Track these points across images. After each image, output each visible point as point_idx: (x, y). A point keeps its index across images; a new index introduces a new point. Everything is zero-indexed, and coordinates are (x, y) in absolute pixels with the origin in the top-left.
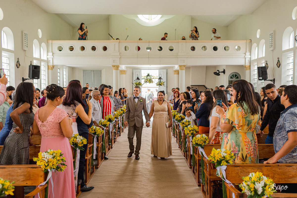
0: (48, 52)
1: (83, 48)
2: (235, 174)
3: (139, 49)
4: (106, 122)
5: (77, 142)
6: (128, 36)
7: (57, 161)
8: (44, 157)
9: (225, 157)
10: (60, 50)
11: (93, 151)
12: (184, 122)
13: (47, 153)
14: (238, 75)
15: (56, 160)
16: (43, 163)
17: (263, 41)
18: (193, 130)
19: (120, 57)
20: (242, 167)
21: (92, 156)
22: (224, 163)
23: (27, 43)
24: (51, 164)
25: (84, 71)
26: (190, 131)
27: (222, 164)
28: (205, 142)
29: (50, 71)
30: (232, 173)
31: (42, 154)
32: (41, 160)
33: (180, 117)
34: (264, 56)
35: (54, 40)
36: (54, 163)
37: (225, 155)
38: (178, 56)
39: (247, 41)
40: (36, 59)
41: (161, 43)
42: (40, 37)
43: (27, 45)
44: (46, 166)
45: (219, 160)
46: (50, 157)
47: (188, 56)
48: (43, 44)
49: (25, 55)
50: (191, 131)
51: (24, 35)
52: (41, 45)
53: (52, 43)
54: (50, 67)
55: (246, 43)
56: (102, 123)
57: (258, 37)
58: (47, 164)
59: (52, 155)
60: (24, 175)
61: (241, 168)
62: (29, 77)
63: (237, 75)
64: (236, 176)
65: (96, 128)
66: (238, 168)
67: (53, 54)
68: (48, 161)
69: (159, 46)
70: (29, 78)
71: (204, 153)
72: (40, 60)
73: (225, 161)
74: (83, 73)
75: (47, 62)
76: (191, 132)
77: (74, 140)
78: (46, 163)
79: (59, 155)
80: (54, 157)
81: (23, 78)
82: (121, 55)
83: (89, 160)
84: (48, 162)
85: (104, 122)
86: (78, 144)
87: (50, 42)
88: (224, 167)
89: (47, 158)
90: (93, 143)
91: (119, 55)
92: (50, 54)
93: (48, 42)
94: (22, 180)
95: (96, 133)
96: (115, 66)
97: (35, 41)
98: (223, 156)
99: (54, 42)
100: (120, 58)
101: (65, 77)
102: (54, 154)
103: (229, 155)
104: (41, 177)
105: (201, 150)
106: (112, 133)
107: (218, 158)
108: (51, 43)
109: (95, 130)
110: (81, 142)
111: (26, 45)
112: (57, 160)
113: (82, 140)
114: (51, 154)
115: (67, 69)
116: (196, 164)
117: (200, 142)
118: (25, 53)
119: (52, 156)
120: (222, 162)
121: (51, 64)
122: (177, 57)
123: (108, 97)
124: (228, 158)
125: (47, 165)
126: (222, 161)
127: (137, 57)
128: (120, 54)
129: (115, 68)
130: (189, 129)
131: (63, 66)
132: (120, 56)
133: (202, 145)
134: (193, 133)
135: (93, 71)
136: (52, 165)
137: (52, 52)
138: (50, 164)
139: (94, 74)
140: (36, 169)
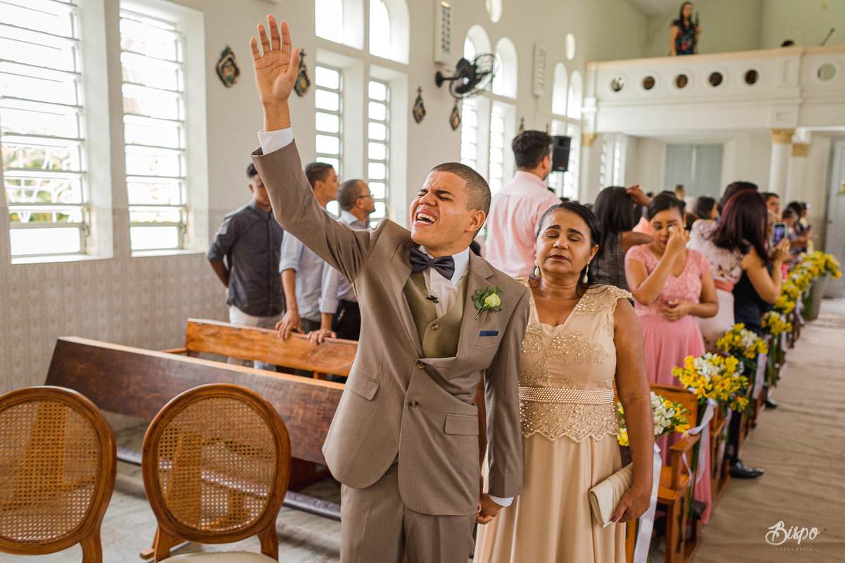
0: (584, 96)
1: (682, 81)
6: (833, 29)
10: (617, 88)
19: (801, 101)
29: (587, 149)
31: (696, 363)
35: (603, 61)
40: (559, 118)
42: (571, 56)
43: (544, 80)
48: (576, 76)
49: (537, 108)
51: (538, 53)
52: (572, 79)
53: (596, 70)
54: (587, 141)
67: (598, 101)
72: (565, 120)
74: (668, 152)
75: (581, 123)
82: (805, 94)
87: (593, 67)
91: (798, 94)
92: (590, 101)
93: (586, 69)
96: (782, 132)
97: (560, 70)
99: (604, 67)
100: (801, 104)
101: (617, 165)
108: (594, 71)
111: (542, 81)
115: (625, 142)
118: (536, 104)
119: (718, 370)
121: (590, 130)
128: (801, 92)
129: (779, 137)
131: (614, 135)
135: (698, 147)
137: (595, 95)
139: (699, 157)
140: (677, 395)
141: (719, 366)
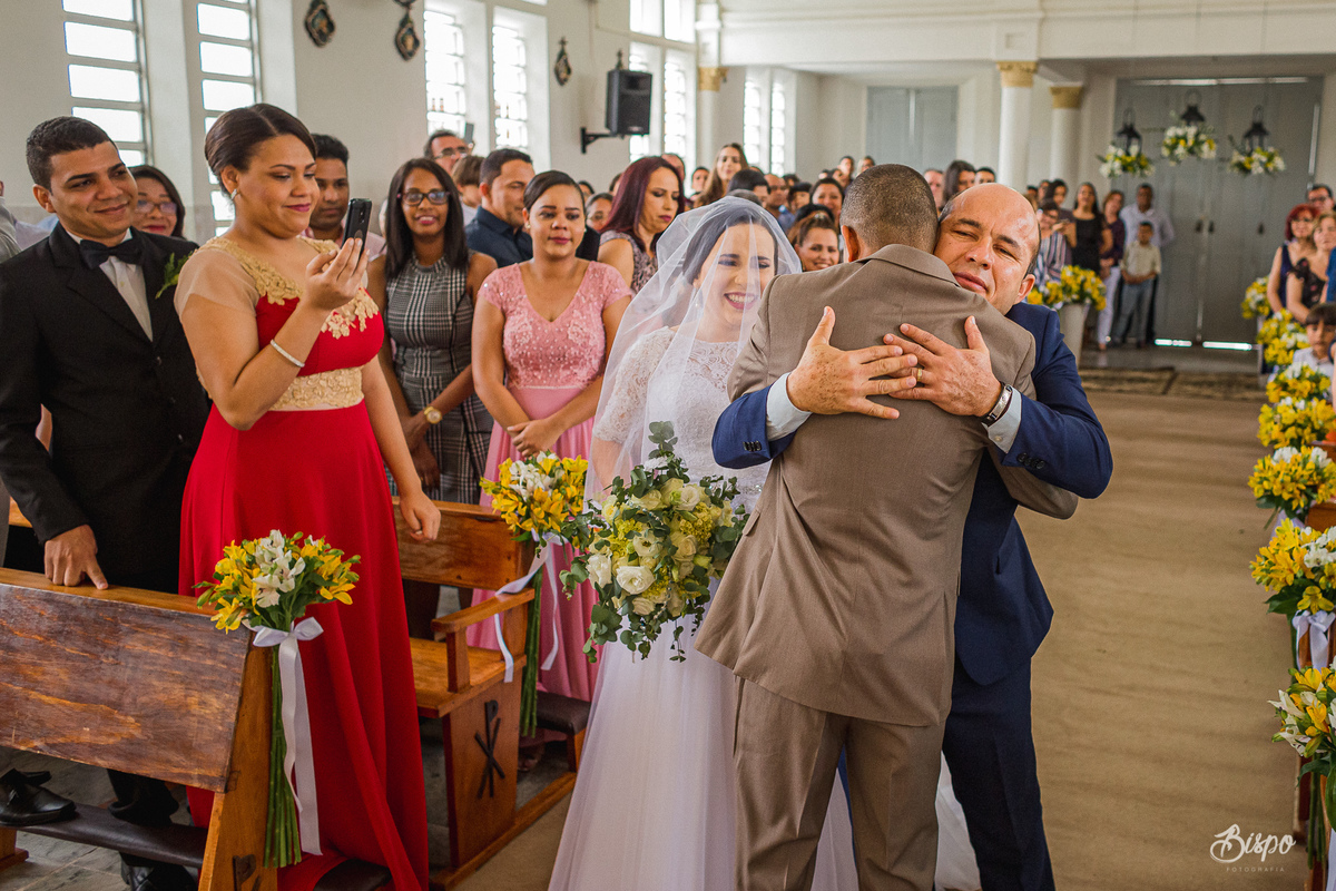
0: (698, 3)
7: (566, 503)
8: (518, 482)
13: (531, 465)
15: (561, 496)
16: (511, 502)
24: (538, 512)
25: (874, 90)
29: (708, 95)
31: (513, 470)
36: (551, 510)
40: (643, 39)
44: (521, 519)
46: (542, 483)
49: (594, 22)
54: (706, 78)
58: (526, 508)
59: (548, 477)
60: (451, 544)
62: (608, 125)
67: (722, 10)
68: (530, 497)
70: (606, 131)
72: (660, 43)
74: (870, 100)
75: (696, 50)
78: (521, 504)
80: (557, 485)
81: (583, 131)
84: (532, 499)
89: (530, 484)
92: (710, 11)
94: (443, 559)
100: (1043, 19)
102: (561, 474)
104: (509, 558)
112: (566, 497)
114: (544, 472)
115: (793, 84)
118: (593, 14)
119: (548, 480)
121: (710, 60)
125: (523, 511)
129: (1011, 75)
131: (772, 68)
136: (543, 515)
137: (717, 2)
138: (536, 511)
139: (920, 108)
140: (492, 526)
141: (552, 475)
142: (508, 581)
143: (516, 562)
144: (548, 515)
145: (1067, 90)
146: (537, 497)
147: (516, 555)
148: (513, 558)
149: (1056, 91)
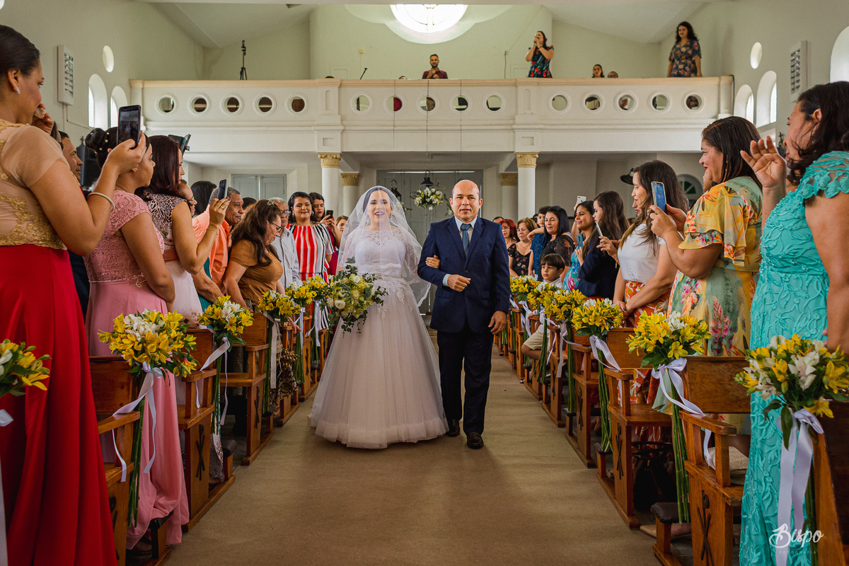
1: (233, 104)
2: (713, 383)
3: (398, 104)
4: (306, 292)
5: (223, 316)
6: (366, 69)
7: (170, 341)
8: (132, 328)
9: (682, 332)
10: (166, 109)
11: (268, 365)
12: (540, 291)
14: (694, 184)
15: (166, 337)
16: (129, 342)
17: (771, 76)
18: (569, 303)
19: (342, 128)
20: (735, 363)
21: (267, 381)
22: (677, 350)
23: (70, 84)
24: (151, 348)
25: (235, 176)
26: (560, 307)
27: (670, 355)
28: (610, 321)
30: (702, 382)
31: (127, 321)
32: (122, 336)
33: (524, 284)
34: (773, 120)
35: (149, 80)
36: (160, 347)
37: (680, 326)
38: (514, 124)
39: (720, 79)
41: (462, 88)
42: (110, 69)
43: (72, 87)
44: (136, 353)
45: (661, 341)
46: (150, 329)
47: (544, 124)
48: (118, 91)
49: (65, 117)
50: (563, 304)
51: (62, 58)
52: (113, 94)
53: (143, 88)
55: (719, 85)
56: (293, 292)
57: (755, 64)
58: (141, 345)
59: (154, 324)
61: (730, 365)
63: (691, 182)
64: (716, 391)
65: (277, 296)
66: (722, 366)
67: (146, 120)
68: (143, 339)
69: (458, 96)
71: (607, 354)
73: (681, 344)
76: (564, 308)
77: (213, 313)
78: (137, 343)
79: (176, 326)
82: (345, 122)
83: (258, 391)
85: (299, 290)
86: (225, 325)
87: (139, 85)
88: (679, 365)
89: (142, 329)
90: (269, 340)
91: (339, 122)
93: (131, 87)
95: (278, 310)
96: (329, 156)
97: (95, 80)
98: (673, 330)
99: (150, 86)
100: (343, 131)
102: (162, 323)
103: (692, 329)
104: (122, 388)
105: (597, 343)
106: (322, 336)
107: (660, 334)
108: (141, 90)
109: (274, 303)
110: (235, 321)
111: (70, 89)
112: (170, 337)
113: (237, 314)
114: (151, 321)
116: (581, 402)
117: (595, 321)
118: (65, 113)
119: (154, 326)
120: (670, 348)
122: (513, 129)
123: (309, 227)
124: (690, 335)
125: (139, 348)
126: (670, 344)
127: (392, 128)
128: (341, 120)
129: (326, 161)
130: (557, 301)
132: (343, 125)
133: (602, 329)
134: (570, 310)
135: (262, 177)
136: (155, 350)
138: (149, 347)
139: (263, 185)
140: (107, 366)
141: (156, 323)
142: (121, 405)
143: (128, 390)
144: (158, 350)
145: (351, 175)
146: (147, 338)
147: (128, 384)
148: (126, 388)
149: (344, 176)
